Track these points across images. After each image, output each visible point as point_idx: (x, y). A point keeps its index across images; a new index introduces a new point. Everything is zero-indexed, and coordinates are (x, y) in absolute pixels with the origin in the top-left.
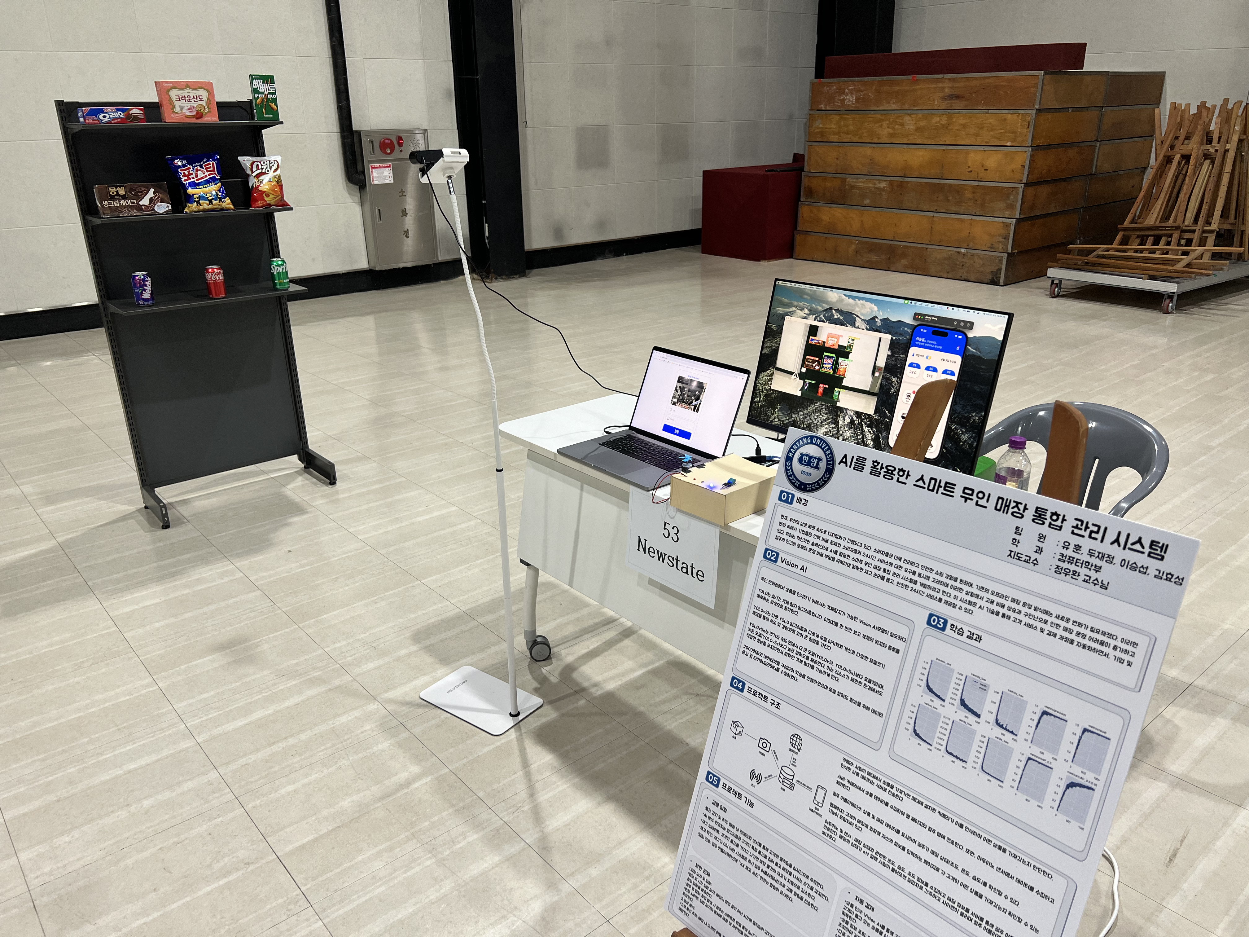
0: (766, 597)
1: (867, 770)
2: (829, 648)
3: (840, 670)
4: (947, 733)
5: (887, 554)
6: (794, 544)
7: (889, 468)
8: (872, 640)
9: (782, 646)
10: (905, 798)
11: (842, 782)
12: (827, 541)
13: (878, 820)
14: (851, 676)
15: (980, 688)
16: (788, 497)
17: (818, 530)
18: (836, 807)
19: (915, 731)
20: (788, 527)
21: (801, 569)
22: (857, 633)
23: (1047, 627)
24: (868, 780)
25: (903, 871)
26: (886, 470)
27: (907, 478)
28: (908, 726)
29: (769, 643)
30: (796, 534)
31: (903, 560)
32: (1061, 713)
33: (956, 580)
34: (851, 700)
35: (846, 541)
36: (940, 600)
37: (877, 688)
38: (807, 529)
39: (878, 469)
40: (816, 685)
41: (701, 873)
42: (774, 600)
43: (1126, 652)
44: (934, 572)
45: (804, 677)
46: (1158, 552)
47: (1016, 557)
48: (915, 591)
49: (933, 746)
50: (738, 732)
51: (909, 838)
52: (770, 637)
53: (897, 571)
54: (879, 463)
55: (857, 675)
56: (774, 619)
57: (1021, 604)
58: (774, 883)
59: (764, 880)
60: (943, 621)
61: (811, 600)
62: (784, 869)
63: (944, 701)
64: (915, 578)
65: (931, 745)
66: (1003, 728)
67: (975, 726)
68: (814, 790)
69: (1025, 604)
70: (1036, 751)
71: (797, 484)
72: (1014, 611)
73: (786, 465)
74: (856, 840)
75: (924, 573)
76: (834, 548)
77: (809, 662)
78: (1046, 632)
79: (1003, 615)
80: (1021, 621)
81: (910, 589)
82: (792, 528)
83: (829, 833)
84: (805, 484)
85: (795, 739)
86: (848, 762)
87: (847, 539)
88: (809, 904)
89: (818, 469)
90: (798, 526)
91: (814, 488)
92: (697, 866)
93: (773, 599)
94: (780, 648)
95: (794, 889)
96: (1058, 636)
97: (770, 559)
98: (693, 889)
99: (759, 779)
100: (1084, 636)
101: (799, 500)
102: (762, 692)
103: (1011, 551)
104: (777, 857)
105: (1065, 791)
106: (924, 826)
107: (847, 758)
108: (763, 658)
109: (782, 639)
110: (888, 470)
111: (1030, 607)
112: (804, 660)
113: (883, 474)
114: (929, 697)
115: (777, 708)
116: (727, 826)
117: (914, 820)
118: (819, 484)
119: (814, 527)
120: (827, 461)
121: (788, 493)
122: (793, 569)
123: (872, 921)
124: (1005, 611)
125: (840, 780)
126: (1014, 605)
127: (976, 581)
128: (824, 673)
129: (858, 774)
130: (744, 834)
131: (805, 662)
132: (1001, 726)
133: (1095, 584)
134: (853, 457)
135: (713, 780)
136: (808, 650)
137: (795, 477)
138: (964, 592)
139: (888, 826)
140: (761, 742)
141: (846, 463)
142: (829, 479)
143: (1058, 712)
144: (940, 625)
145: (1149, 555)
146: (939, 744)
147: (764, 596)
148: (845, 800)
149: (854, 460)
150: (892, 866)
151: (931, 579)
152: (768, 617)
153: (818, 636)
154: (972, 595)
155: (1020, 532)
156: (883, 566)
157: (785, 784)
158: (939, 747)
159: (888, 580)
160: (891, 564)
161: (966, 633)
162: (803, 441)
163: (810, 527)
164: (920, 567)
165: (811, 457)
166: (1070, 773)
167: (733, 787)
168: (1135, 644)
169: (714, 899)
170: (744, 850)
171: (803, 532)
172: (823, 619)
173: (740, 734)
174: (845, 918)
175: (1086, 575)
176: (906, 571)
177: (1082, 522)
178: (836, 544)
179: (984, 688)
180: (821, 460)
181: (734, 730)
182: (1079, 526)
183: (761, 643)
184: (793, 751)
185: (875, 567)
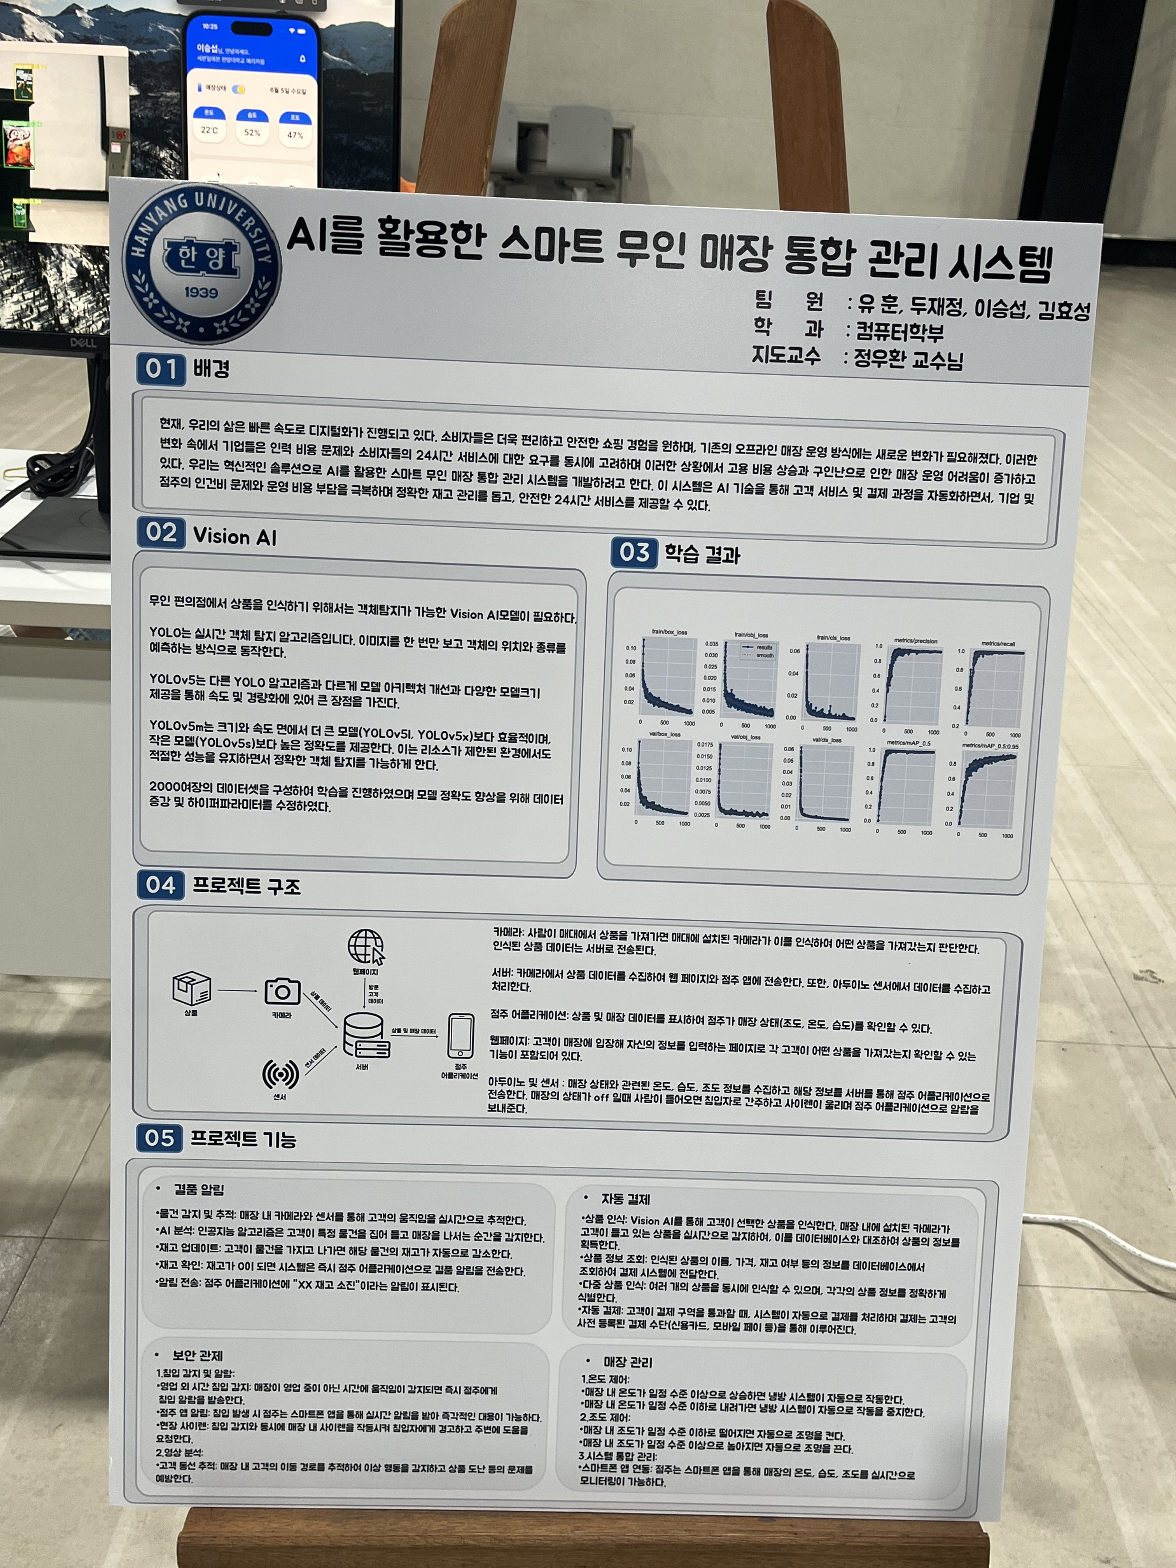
0: (180, 640)
1: (558, 927)
2: (392, 703)
3: (433, 743)
4: (713, 774)
5: (478, 438)
6: (221, 484)
7: (426, 228)
8: (493, 645)
9: (260, 744)
10: (657, 944)
11: (507, 979)
12: (312, 450)
13: (611, 1017)
14: (463, 744)
15: (759, 656)
16: (166, 368)
17: (279, 428)
18: (505, 1040)
19: (643, 800)
20: (191, 444)
21: (260, 540)
22: (454, 644)
23: (866, 483)
24: (566, 947)
25: (691, 1089)
26: (421, 236)
27: (478, 244)
28: (626, 797)
29: (224, 750)
30: (220, 456)
31: (519, 438)
32: (928, 642)
33: (653, 447)
34: (479, 796)
35: (365, 435)
36: (630, 503)
37: (534, 746)
38: (247, 436)
39: (398, 237)
40: (382, 800)
41: (197, 1364)
42: (206, 641)
43: (1019, 478)
44: (601, 444)
45: (343, 793)
46: (1037, 268)
47: (770, 357)
48: (566, 500)
49: (691, 814)
50: (197, 997)
51: (688, 1019)
52: (221, 737)
53: (513, 469)
54: (398, 221)
55: (478, 737)
56: (218, 689)
57: (804, 453)
58: (399, 1278)
59: (372, 1286)
60: (646, 545)
61: (311, 606)
62: (417, 1235)
63: (690, 712)
64: (560, 470)
65: (686, 813)
66: (825, 716)
67: (768, 737)
68: (443, 1032)
69: (811, 451)
70: (896, 732)
71: (183, 326)
72: (793, 473)
73: (132, 283)
74: (573, 1083)
75: (577, 453)
76: (337, 461)
77: (348, 753)
78: (866, 493)
79: (773, 488)
80: (812, 488)
81: (554, 500)
82: (203, 444)
83: (506, 1101)
84: (208, 322)
85: (360, 942)
86: (509, 932)
87: (365, 430)
88: (499, 1272)
89: (234, 272)
90: (220, 436)
91: (236, 325)
92: (178, 1356)
93: (200, 641)
94: (257, 751)
95: (454, 1262)
96: (891, 493)
97: (160, 543)
98: (184, 1413)
99: (291, 1075)
100: (939, 476)
101: (203, 368)
102: (236, 874)
103: (758, 348)
104: (392, 1218)
105: (965, 782)
106: (712, 979)
107: (502, 925)
108: (215, 795)
109: (257, 728)
110: (426, 234)
111: (822, 452)
112: (333, 754)
113: (414, 246)
114: (655, 718)
115: (292, 893)
116: (235, 1224)
117: (687, 978)
118: (246, 313)
119: (266, 426)
120: (254, 247)
121: (163, 358)
122: (238, 548)
123: (651, 1222)
124: (774, 478)
125: (499, 979)
126: (789, 461)
127: (698, 434)
128: (395, 763)
129: (538, 947)
130: (289, 1216)
131: (337, 759)
132: (820, 714)
133: (938, 366)
134: (323, 222)
135: (161, 1139)
136: (336, 729)
137: (170, 308)
138: (678, 468)
139: (635, 1018)
140: (271, 991)
141: (308, 240)
142: (272, 291)
143: (921, 641)
144: (643, 556)
145: (1023, 280)
146: (702, 803)
147: (170, 641)
148: (525, 1015)
149: (330, 229)
150: (665, 1093)
151: (598, 463)
152: (200, 688)
153: (353, 686)
154: (696, 469)
155: (767, 300)
156: (475, 468)
157: (364, 1053)
158: (704, 809)
159: (496, 496)
160: (494, 458)
161: (704, 554)
162: (165, 209)
163: (253, 428)
164: (565, 442)
165: (201, 247)
166: (968, 746)
167: (224, 1127)
168: (1031, 458)
169: (253, 1401)
170: (299, 1250)
171: (237, 447)
172: (356, 640)
173: (206, 997)
174: (593, 1251)
175: (916, 353)
176: (534, 462)
177: (887, 244)
178: (339, 451)
179: (768, 652)
180: (234, 248)
181: (186, 997)
182: (884, 256)
183: (200, 758)
184: (363, 972)
185: (457, 476)
